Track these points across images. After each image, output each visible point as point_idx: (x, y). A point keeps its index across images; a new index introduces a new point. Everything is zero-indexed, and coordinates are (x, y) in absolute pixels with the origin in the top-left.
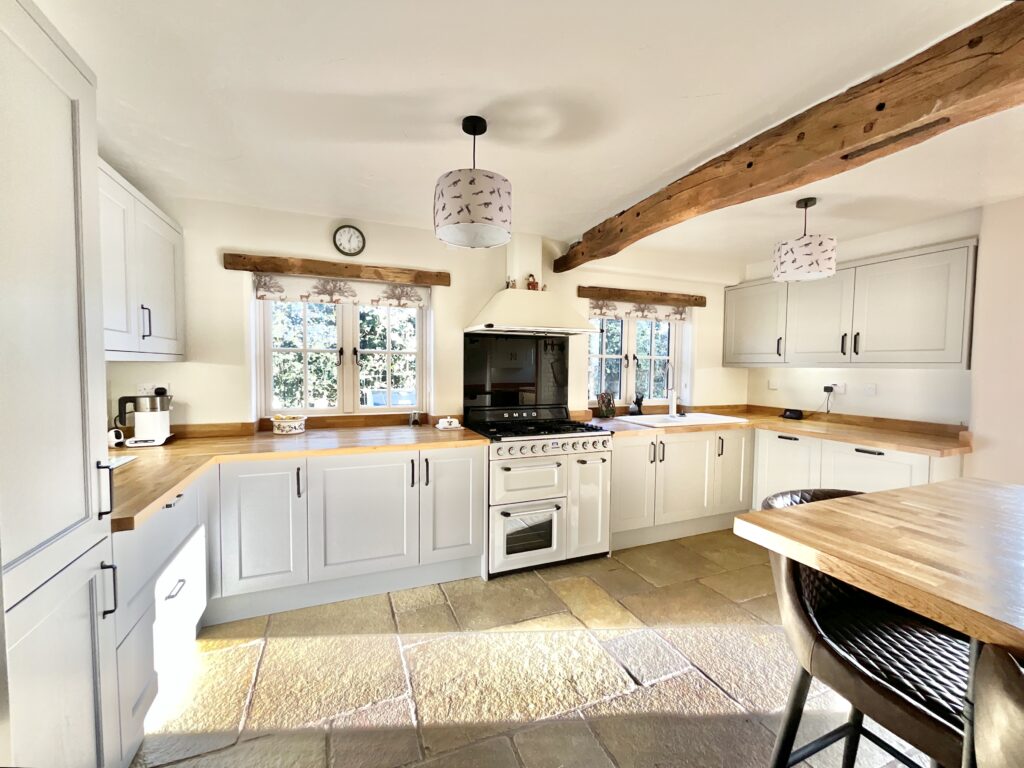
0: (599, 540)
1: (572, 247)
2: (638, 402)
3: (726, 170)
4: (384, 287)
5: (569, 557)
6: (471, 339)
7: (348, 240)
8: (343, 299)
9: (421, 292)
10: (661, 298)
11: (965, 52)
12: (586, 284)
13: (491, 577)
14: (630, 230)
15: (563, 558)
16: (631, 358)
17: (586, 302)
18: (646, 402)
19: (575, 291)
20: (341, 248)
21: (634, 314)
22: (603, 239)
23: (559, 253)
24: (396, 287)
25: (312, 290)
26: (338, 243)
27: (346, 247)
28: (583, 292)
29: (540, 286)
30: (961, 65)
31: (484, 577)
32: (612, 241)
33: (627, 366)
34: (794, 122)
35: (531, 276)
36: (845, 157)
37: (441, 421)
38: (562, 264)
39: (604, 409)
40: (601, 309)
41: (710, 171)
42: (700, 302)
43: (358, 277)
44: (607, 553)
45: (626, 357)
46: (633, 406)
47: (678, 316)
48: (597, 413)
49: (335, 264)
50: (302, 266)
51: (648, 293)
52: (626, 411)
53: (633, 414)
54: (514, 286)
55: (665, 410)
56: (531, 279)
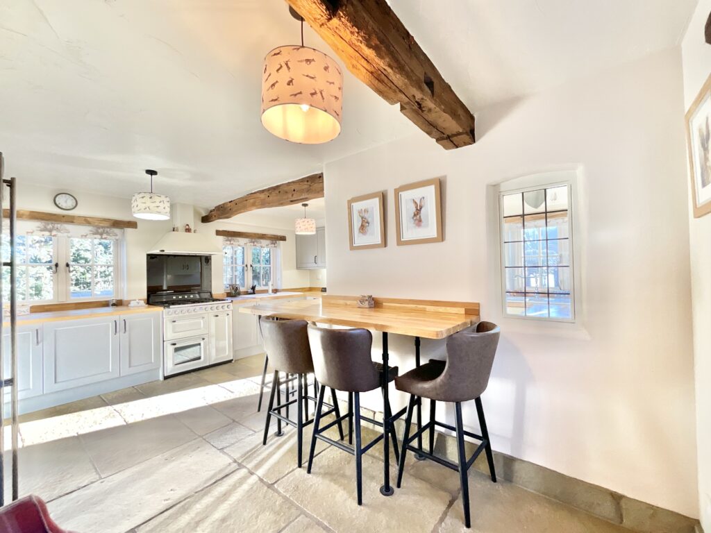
0: (227, 353)
1: (211, 211)
2: (253, 288)
3: (262, 196)
4: (90, 228)
5: (211, 364)
6: (151, 257)
7: (64, 201)
8: (59, 234)
9: (116, 231)
10: (263, 237)
11: (306, 183)
12: (221, 229)
13: (166, 378)
14: (234, 210)
15: (207, 364)
16: (249, 266)
17: (221, 238)
18: (257, 289)
19: (214, 232)
20: (60, 206)
21: (249, 244)
22: (223, 211)
23: (204, 214)
24: (99, 228)
25: (35, 229)
26: (57, 203)
27: (63, 205)
28: (218, 233)
29: (193, 231)
30: (305, 186)
31: (161, 378)
32: (227, 213)
33: (247, 270)
34: (278, 187)
35: (187, 225)
36: (292, 201)
37: (132, 302)
38: (206, 219)
39: (233, 292)
40: (230, 241)
41: (258, 195)
42: (283, 239)
43: (73, 222)
44: (232, 360)
45: (247, 266)
46: (250, 291)
47: (273, 245)
48: (229, 295)
49: (55, 215)
50: (29, 215)
51: (255, 234)
52: (247, 293)
53: (250, 294)
54: (177, 230)
55: (266, 291)
56: (187, 227)
